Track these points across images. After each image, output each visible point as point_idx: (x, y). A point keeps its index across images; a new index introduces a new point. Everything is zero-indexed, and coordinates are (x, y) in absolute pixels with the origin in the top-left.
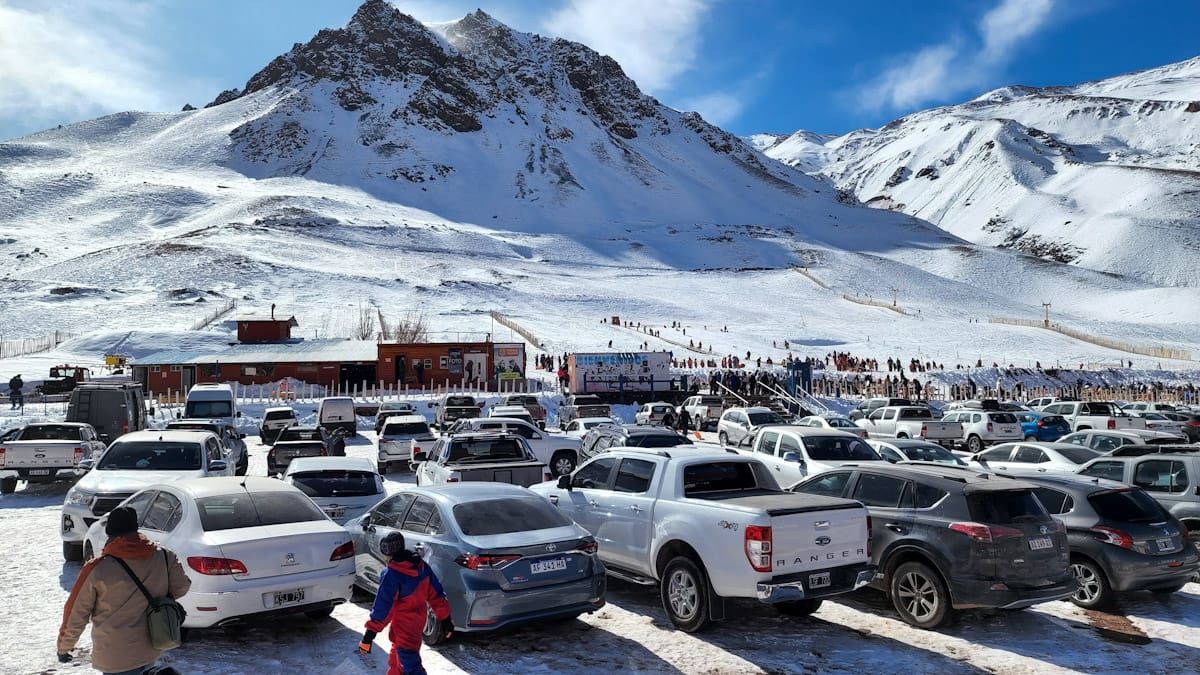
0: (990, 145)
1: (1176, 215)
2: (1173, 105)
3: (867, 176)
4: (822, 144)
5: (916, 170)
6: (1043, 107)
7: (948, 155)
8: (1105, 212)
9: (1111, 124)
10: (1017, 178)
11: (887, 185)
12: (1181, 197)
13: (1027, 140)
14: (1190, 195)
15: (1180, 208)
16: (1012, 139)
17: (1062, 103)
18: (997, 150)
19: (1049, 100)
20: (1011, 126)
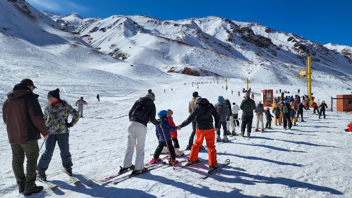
0: (121, 24)
1: (157, 48)
2: (172, 24)
3: (85, 28)
4: (83, 19)
5: (100, 28)
6: (142, 18)
7: (110, 25)
8: (140, 46)
9: (156, 26)
10: (124, 34)
11: (90, 32)
12: (160, 43)
13: (132, 25)
14: (162, 43)
15: (158, 47)
16: (128, 23)
17: (146, 18)
18: (122, 26)
19: (143, 17)
20: (129, 20)
